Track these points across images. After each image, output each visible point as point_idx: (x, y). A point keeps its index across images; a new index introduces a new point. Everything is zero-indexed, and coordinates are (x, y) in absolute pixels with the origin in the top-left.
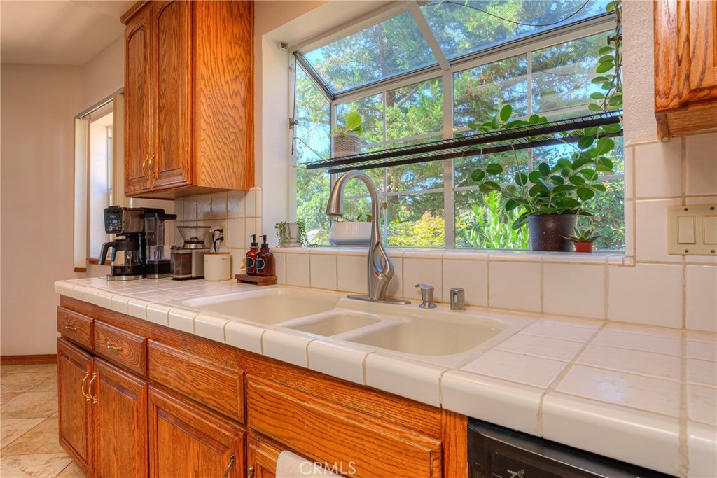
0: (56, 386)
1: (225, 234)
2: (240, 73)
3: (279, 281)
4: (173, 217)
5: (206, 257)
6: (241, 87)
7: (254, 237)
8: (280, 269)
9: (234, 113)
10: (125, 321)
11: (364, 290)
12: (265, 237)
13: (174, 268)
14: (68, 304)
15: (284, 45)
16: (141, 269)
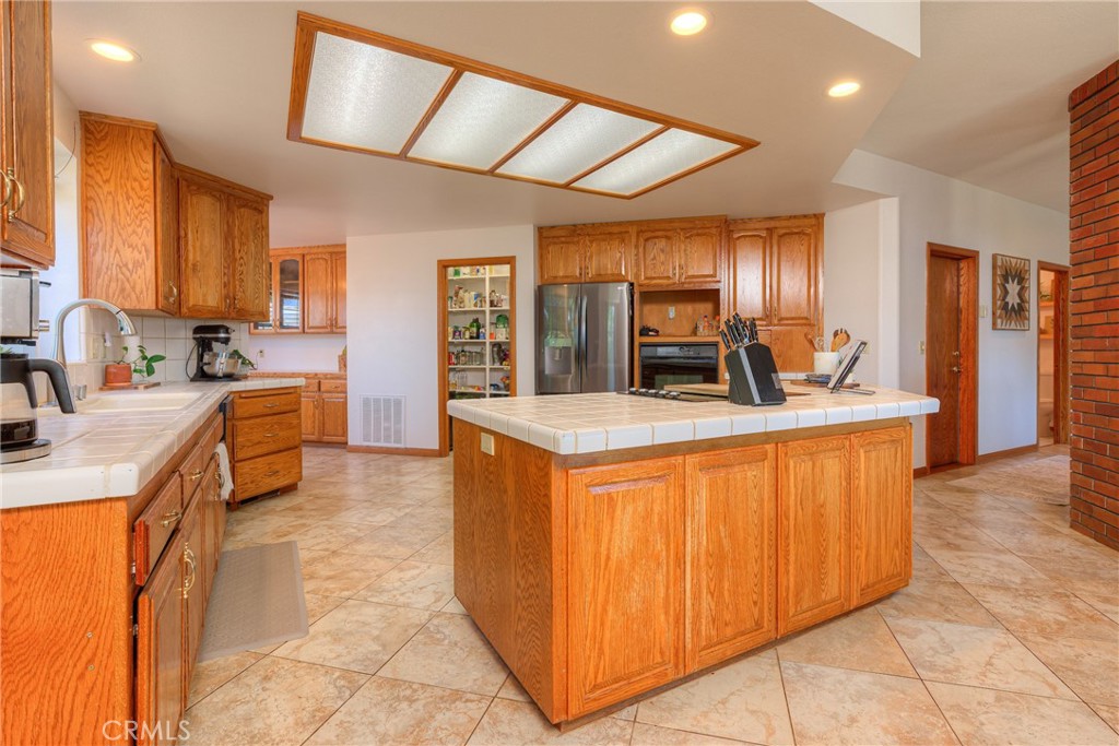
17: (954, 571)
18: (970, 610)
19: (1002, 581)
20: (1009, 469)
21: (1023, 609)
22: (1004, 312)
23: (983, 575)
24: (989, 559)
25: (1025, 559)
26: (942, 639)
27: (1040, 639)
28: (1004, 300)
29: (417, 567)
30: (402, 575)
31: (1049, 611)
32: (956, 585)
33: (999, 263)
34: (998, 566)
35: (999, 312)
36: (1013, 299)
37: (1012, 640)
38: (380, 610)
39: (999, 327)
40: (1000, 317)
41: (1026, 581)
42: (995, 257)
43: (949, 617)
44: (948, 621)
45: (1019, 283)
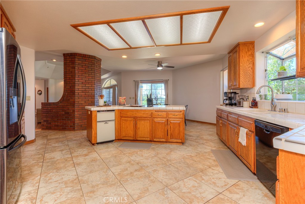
0: (216, 129)
1: (249, 97)
2: (251, 62)
3: (259, 107)
4: (238, 94)
5: (244, 102)
6: (251, 65)
7: (253, 98)
8: (259, 105)
9: (249, 71)
10: (225, 112)
11: (270, 109)
12: (255, 98)
13: (237, 104)
14: (218, 109)
15: (263, 52)
16: (231, 104)
29: (187, 155)
30: (191, 155)
38: (197, 149)
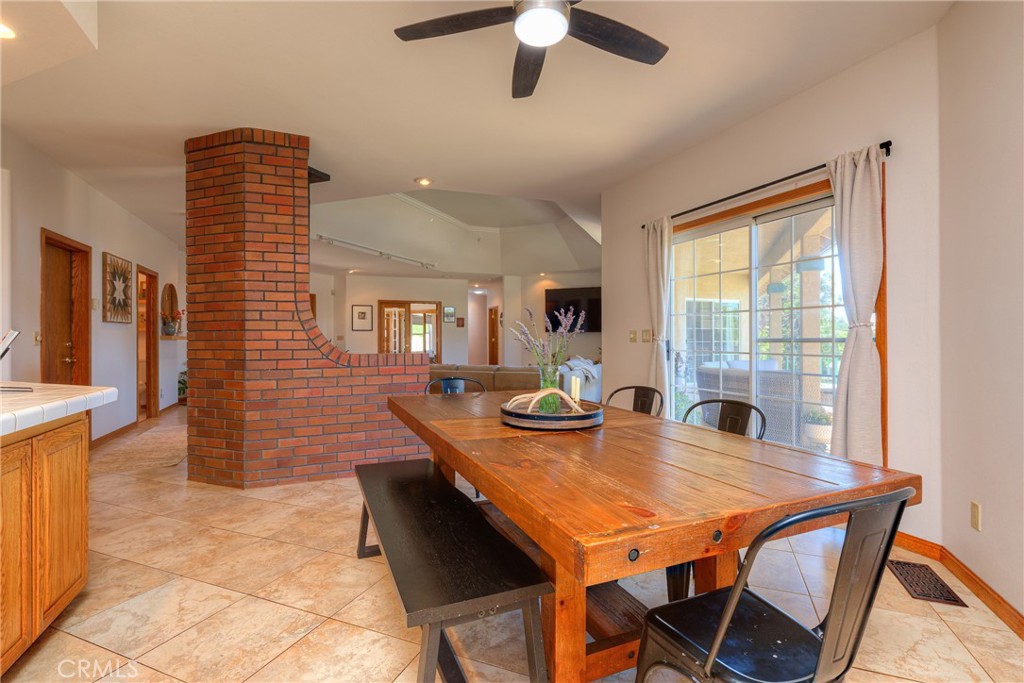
17: (115, 552)
18: (146, 577)
19: (159, 541)
20: (122, 447)
21: (184, 554)
22: (112, 307)
23: (143, 543)
24: (140, 528)
25: (168, 516)
26: (134, 615)
27: (205, 570)
28: (112, 295)
31: (202, 546)
32: (124, 561)
33: (109, 262)
34: (151, 530)
35: (108, 305)
36: (119, 296)
37: (188, 581)
39: (109, 319)
40: (110, 310)
41: (176, 532)
42: (104, 255)
43: (130, 593)
44: (132, 596)
45: (124, 282)
